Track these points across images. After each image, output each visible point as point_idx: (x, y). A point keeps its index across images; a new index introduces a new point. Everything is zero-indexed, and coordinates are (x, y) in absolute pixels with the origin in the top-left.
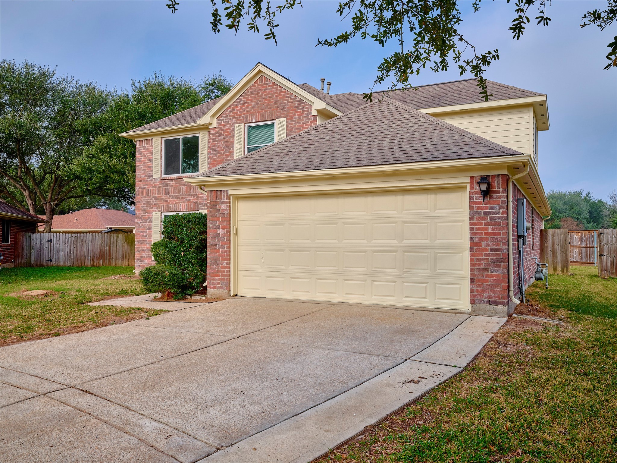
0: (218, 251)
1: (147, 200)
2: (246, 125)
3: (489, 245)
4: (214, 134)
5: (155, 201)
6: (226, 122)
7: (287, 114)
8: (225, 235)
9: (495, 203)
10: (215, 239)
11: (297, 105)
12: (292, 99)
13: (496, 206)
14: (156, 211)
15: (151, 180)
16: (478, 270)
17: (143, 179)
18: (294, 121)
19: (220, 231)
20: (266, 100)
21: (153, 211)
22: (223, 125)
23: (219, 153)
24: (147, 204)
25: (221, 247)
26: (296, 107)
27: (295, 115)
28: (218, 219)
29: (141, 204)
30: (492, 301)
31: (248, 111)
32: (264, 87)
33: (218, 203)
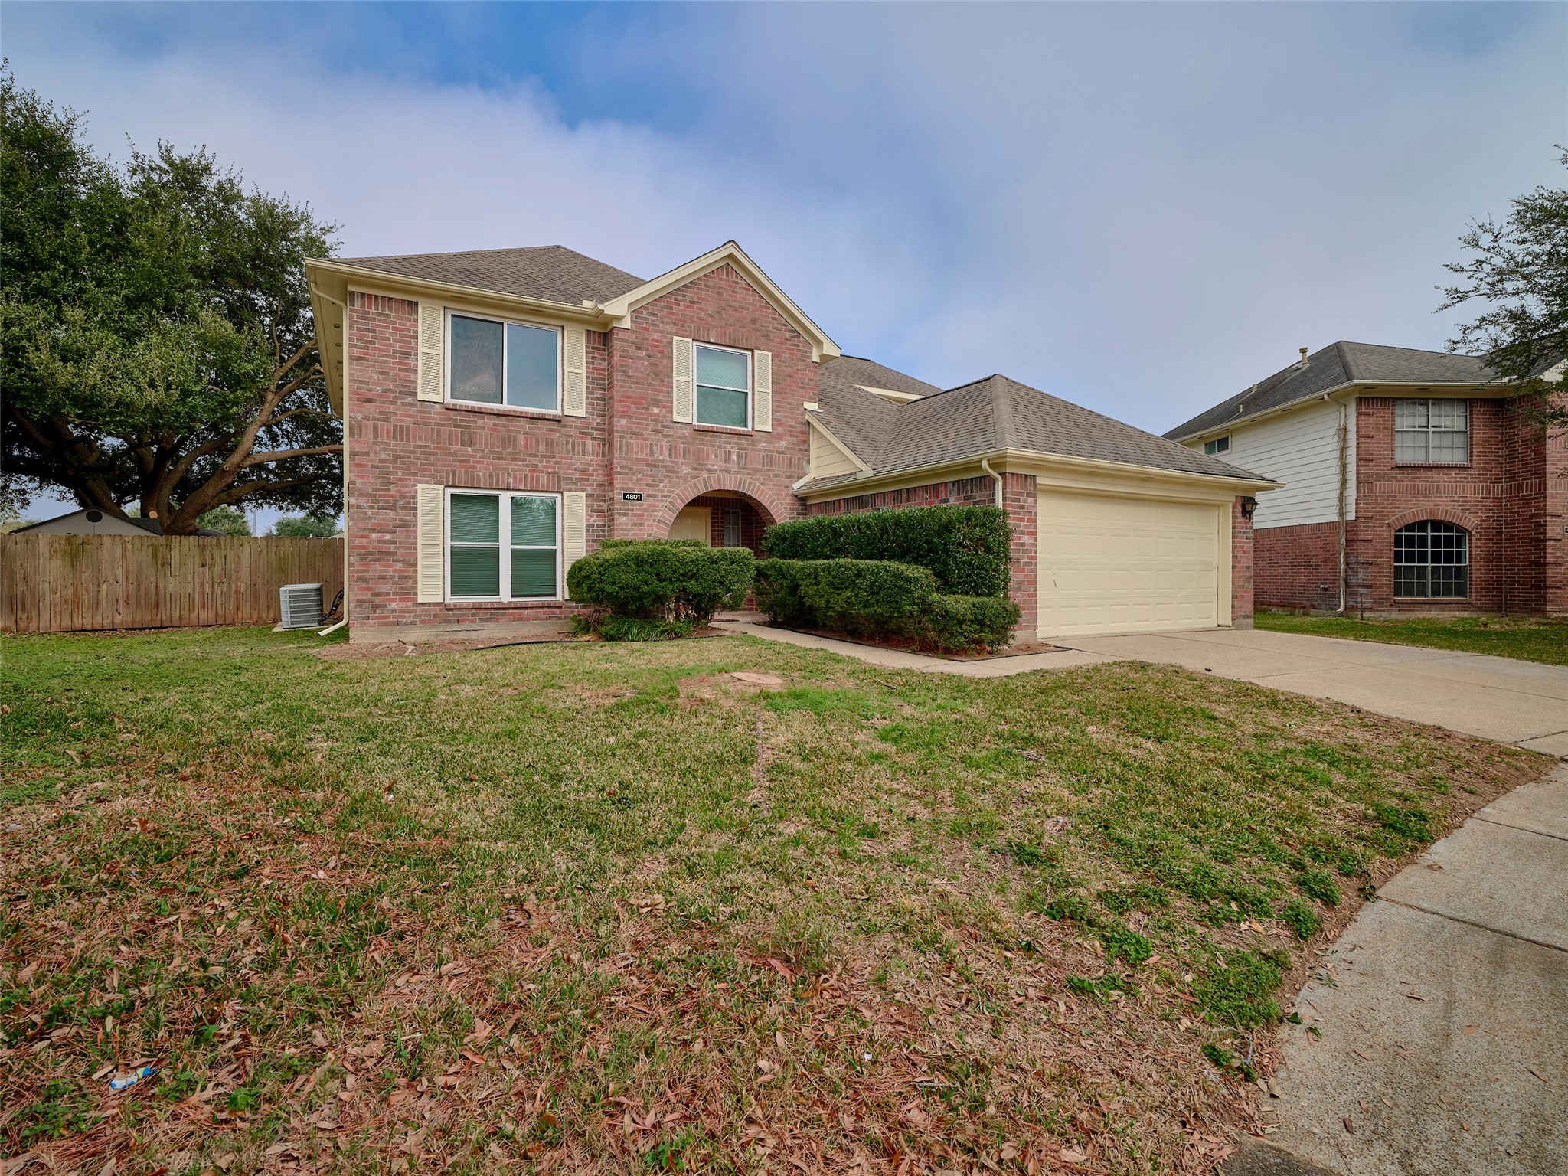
1: (393, 450)
2: (695, 343)
4: (627, 341)
5: (427, 459)
6: (651, 323)
7: (774, 346)
14: (427, 482)
15: (411, 405)
17: (380, 396)
21: (418, 481)
22: (647, 329)
24: (395, 462)
26: (787, 339)
27: (785, 353)
29: (370, 461)
31: (700, 318)
32: (733, 286)
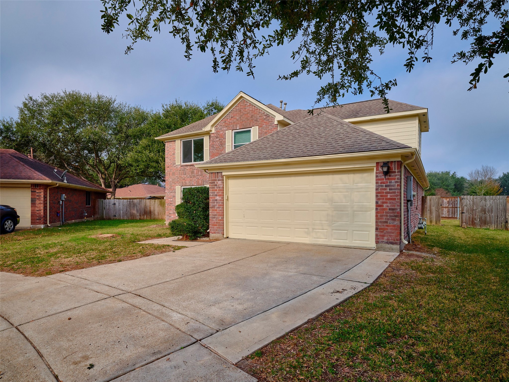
0: (216, 210)
1: (172, 178)
2: (233, 131)
3: (388, 206)
4: (213, 137)
5: (177, 180)
6: (221, 129)
7: (259, 123)
8: (220, 200)
9: (392, 179)
10: (214, 203)
11: (265, 118)
12: (262, 114)
13: (393, 181)
14: (178, 186)
15: (175, 166)
16: (380, 222)
17: (170, 165)
18: (263, 128)
19: (218, 198)
20: (246, 115)
21: (176, 185)
22: (219, 131)
23: (216, 149)
24: (172, 181)
25: (218, 208)
26: (265, 119)
27: (264, 124)
28: (216, 190)
29: (169, 181)
30: (390, 242)
31: (234, 122)
32: (244, 107)
33: (216, 180)
